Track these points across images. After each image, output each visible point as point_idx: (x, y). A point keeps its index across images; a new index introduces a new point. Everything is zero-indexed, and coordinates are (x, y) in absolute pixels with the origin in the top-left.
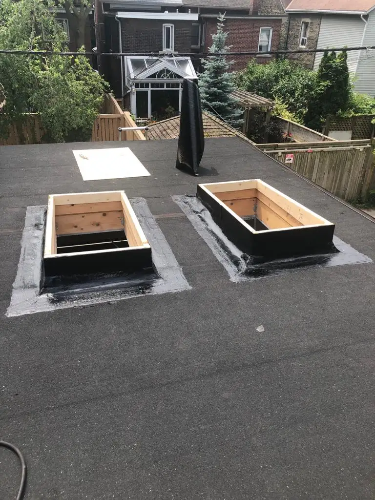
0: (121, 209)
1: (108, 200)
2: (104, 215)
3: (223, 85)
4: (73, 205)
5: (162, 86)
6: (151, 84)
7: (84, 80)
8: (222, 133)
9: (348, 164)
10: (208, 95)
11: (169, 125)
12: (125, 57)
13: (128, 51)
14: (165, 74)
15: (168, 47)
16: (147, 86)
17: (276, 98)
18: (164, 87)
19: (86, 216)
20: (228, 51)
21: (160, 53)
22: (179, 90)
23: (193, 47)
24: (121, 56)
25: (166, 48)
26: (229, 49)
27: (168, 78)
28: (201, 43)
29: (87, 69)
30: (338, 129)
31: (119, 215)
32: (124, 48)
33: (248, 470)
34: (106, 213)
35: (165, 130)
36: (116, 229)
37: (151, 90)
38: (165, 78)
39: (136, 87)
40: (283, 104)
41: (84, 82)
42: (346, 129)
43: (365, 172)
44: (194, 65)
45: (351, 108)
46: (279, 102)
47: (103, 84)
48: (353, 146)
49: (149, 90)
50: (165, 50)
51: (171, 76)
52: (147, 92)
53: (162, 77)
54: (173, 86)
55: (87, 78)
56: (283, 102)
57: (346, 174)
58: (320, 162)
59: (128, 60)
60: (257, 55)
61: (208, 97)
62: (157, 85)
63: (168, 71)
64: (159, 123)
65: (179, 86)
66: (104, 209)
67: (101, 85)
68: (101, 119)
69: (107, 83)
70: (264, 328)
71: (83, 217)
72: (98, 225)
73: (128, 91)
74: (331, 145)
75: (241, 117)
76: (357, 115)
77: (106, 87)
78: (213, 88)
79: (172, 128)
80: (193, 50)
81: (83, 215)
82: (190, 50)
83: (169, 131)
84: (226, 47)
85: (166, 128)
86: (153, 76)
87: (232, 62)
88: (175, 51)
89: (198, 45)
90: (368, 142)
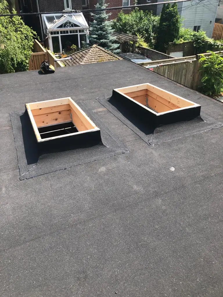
0: (69, 109)
1: (61, 104)
2: (60, 113)
3: (106, 29)
4: (41, 109)
5: (67, 32)
6: (60, 32)
7: (20, 31)
8: (110, 59)
9: (184, 71)
10: (97, 36)
11: (77, 56)
12: (42, 15)
13: (43, 11)
14: (68, 24)
15: (68, 7)
16: (58, 33)
17: (138, 35)
18: (68, 33)
19: (49, 115)
20: (107, 7)
21: (64, 11)
22: (78, 34)
23: (83, 6)
24: (39, 15)
25: (67, 8)
26: (107, 6)
27: (70, 27)
28: (87, 3)
29: (22, 24)
30: (175, 51)
31: (68, 112)
32: (40, 9)
33: (189, 246)
34: (61, 112)
35: (75, 59)
36: (67, 121)
37: (61, 36)
38: (69, 27)
39: (51, 34)
40: (142, 38)
41: (20, 32)
42: (179, 51)
43: (194, 75)
44: (85, 18)
45: (182, 38)
46: (140, 37)
47: (32, 33)
48: (187, 60)
49: (59, 35)
50: (67, 9)
51: (72, 26)
52: (58, 37)
53: (67, 27)
54: (73, 32)
55: (22, 30)
56: (142, 37)
57: (183, 77)
58: (168, 71)
59: (44, 16)
60: (123, 9)
61: (97, 37)
62: (64, 32)
63: (70, 23)
64: (71, 56)
65: (77, 32)
66: (59, 109)
67: (31, 34)
68: (33, 56)
69: (35, 33)
70: (174, 168)
71: (47, 116)
72: (56, 120)
73: (47, 37)
74: (174, 60)
75: (118, 48)
76: (185, 41)
77: (34, 35)
78: (100, 31)
79: (79, 58)
80: (84, 8)
81: (47, 114)
82: (82, 8)
83: (77, 60)
84: (105, 4)
85: (75, 58)
86: (61, 26)
87: (110, 14)
88: (72, 9)
89: (85, 4)
90: (194, 57)
